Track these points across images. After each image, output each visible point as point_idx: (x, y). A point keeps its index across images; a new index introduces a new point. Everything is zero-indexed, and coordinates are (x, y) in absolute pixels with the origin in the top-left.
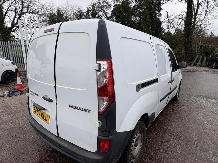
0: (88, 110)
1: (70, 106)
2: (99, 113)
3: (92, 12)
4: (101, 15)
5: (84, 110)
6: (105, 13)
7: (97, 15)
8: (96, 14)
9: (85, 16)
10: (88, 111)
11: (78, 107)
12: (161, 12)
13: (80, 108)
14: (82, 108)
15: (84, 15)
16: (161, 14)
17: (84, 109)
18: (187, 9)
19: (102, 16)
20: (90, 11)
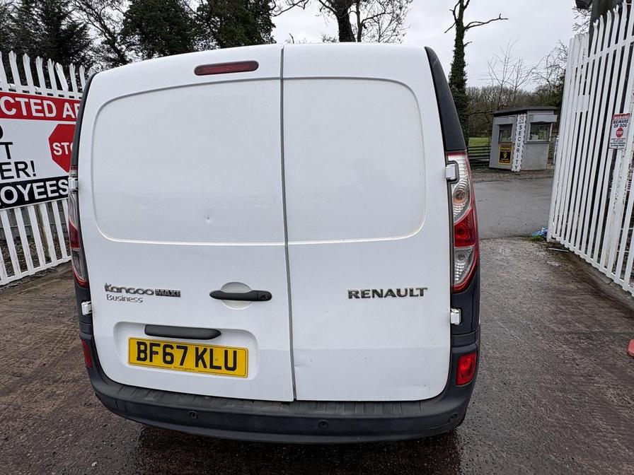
0: (417, 289)
1: (352, 295)
2: (452, 288)
3: (42, 9)
4: (80, 21)
5: (403, 293)
6: (99, 18)
7: (64, 22)
8: (63, 17)
9: (11, 17)
10: (416, 292)
11: (382, 291)
12: (272, 34)
13: (390, 291)
14: (399, 291)
15: (9, 15)
16: (274, 39)
17: (406, 290)
18: (338, 33)
19: (85, 26)
20: (34, 5)
